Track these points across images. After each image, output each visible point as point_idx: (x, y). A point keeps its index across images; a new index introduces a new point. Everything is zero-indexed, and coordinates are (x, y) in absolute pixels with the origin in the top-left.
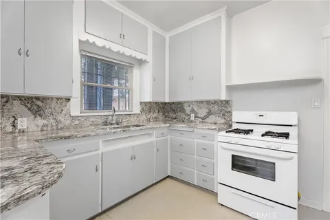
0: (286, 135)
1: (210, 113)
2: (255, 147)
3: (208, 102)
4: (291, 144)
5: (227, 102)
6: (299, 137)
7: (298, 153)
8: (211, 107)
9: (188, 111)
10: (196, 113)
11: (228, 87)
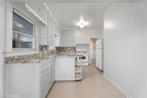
1: (71, 50)
3: (71, 47)
4: (87, 54)
5: (75, 47)
9: (65, 49)
10: (68, 49)
11: (76, 44)
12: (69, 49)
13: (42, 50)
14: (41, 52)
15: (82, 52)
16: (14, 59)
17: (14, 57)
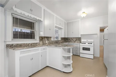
0: (92, 44)
2: (86, 45)
3: (76, 38)
4: (92, 45)
5: (80, 38)
6: (94, 44)
7: (94, 46)
8: (77, 39)
9: (71, 40)
10: (73, 40)
11: (81, 35)
12: (75, 40)
13: (42, 40)
14: (41, 41)
15: (87, 43)
16: (12, 46)
17: (13, 44)
